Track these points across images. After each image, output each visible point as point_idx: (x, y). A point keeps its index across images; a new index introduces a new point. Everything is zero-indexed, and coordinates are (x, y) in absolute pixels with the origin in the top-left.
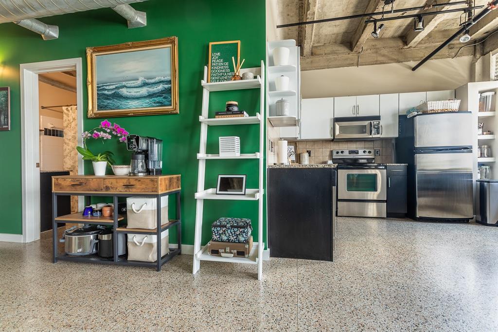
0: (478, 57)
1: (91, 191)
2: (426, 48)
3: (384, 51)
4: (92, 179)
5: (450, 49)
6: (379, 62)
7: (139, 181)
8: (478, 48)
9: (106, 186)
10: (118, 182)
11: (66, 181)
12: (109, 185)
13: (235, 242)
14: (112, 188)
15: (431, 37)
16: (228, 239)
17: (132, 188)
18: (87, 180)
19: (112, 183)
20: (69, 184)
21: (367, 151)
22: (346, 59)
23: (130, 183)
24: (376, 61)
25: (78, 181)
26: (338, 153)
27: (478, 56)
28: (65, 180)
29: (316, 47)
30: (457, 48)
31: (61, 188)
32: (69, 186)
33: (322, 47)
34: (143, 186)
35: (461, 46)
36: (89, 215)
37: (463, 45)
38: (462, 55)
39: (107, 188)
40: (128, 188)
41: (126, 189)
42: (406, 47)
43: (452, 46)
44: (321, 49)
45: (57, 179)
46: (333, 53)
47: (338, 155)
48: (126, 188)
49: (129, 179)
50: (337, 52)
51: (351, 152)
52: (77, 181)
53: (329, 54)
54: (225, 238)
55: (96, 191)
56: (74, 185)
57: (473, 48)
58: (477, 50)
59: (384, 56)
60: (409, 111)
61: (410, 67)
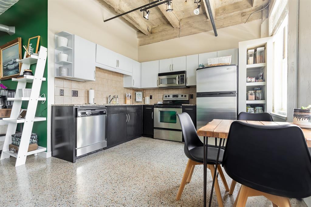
0: (264, 20)
2: (225, 18)
3: (196, 25)
5: (243, 16)
6: (192, 33)
8: (264, 12)
15: (225, 10)
21: (184, 95)
22: (173, 34)
24: (191, 32)
26: (166, 96)
27: (264, 18)
29: (154, 28)
30: (248, 15)
33: (157, 28)
35: (250, 13)
37: (253, 12)
38: (252, 19)
42: (208, 20)
43: (244, 14)
44: (156, 29)
46: (163, 30)
47: (166, 98)
50: (166, 30)
51: (174, 96)
53: (161, 32)
57: (261, 13)
58: (263, 15)
59: (196, 28)
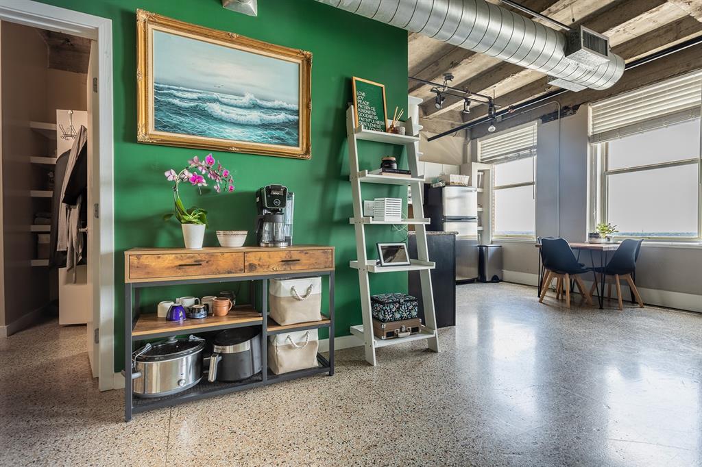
0: (469, 140)
1: (219, 273)
4: (223, 253)
7: (306, 253)
8: (469, 132)
9: (250, 265)
10: (271, 256)
11: (159, 260)
12: (256, 262)
13: (408, 319)
14: (261, 266)
16: (401, 317)
17: (295, 264)
18: (212, 255)
19: (260, 259)
20: (169, 265)
23: (291, 258)
25: (192, 257)
28: (159, 258)
31: (148, 273)
32: (168, 268)
34: (313, 261)
36: (181, 319)
39: (252, 267)
40: (288, 264)
41: (284, 267)
42: (425, 117)
45: (138, 257)
48: (284, 265)
49: (290, 251)
52: (188, 258)
54: (398, 316)
55: (229, 272)
56: (180, 265)
60: (435, 181)
61: (426, 138)
